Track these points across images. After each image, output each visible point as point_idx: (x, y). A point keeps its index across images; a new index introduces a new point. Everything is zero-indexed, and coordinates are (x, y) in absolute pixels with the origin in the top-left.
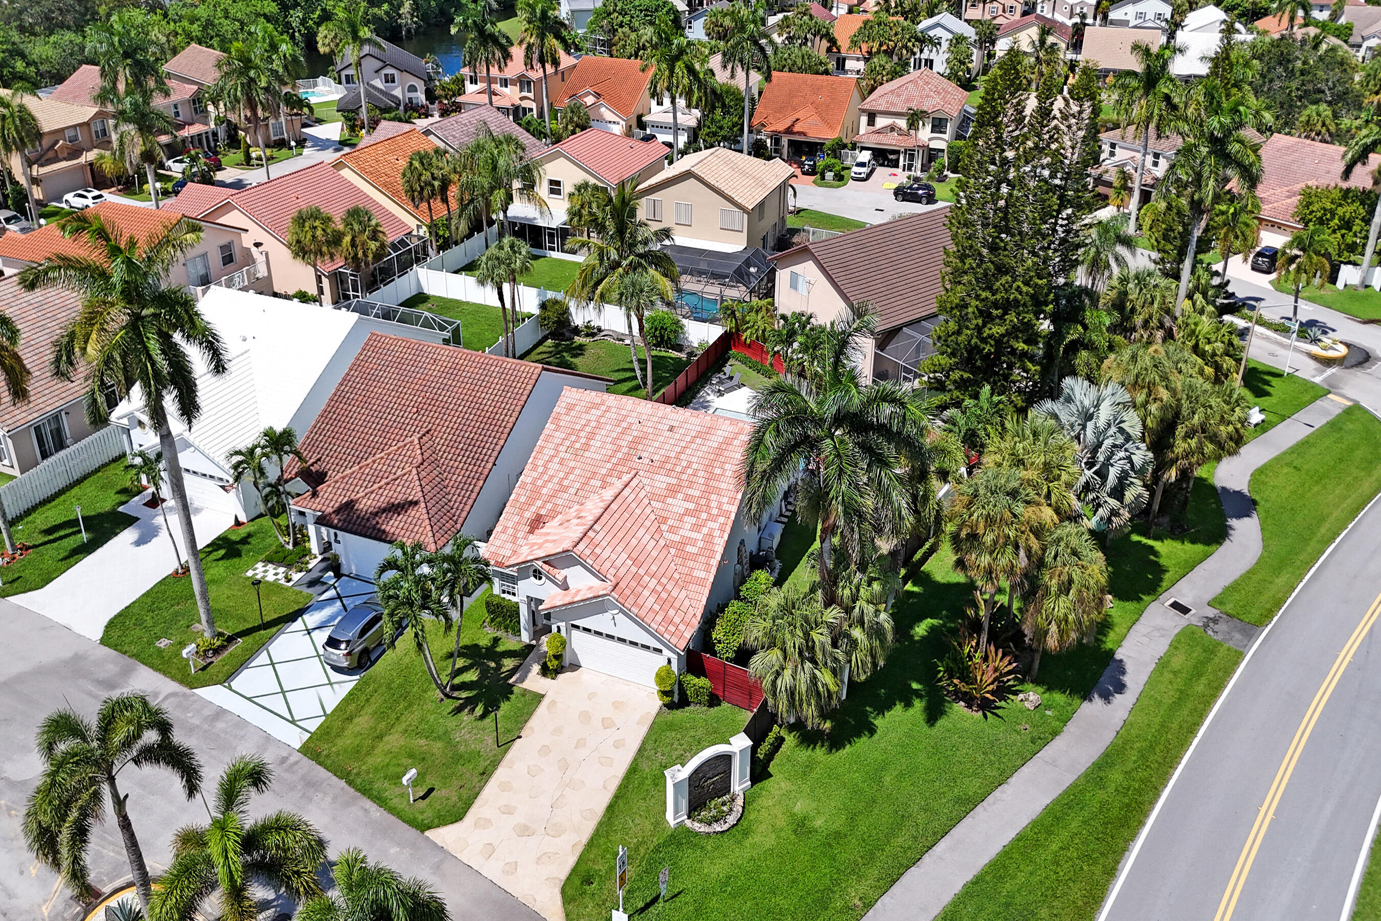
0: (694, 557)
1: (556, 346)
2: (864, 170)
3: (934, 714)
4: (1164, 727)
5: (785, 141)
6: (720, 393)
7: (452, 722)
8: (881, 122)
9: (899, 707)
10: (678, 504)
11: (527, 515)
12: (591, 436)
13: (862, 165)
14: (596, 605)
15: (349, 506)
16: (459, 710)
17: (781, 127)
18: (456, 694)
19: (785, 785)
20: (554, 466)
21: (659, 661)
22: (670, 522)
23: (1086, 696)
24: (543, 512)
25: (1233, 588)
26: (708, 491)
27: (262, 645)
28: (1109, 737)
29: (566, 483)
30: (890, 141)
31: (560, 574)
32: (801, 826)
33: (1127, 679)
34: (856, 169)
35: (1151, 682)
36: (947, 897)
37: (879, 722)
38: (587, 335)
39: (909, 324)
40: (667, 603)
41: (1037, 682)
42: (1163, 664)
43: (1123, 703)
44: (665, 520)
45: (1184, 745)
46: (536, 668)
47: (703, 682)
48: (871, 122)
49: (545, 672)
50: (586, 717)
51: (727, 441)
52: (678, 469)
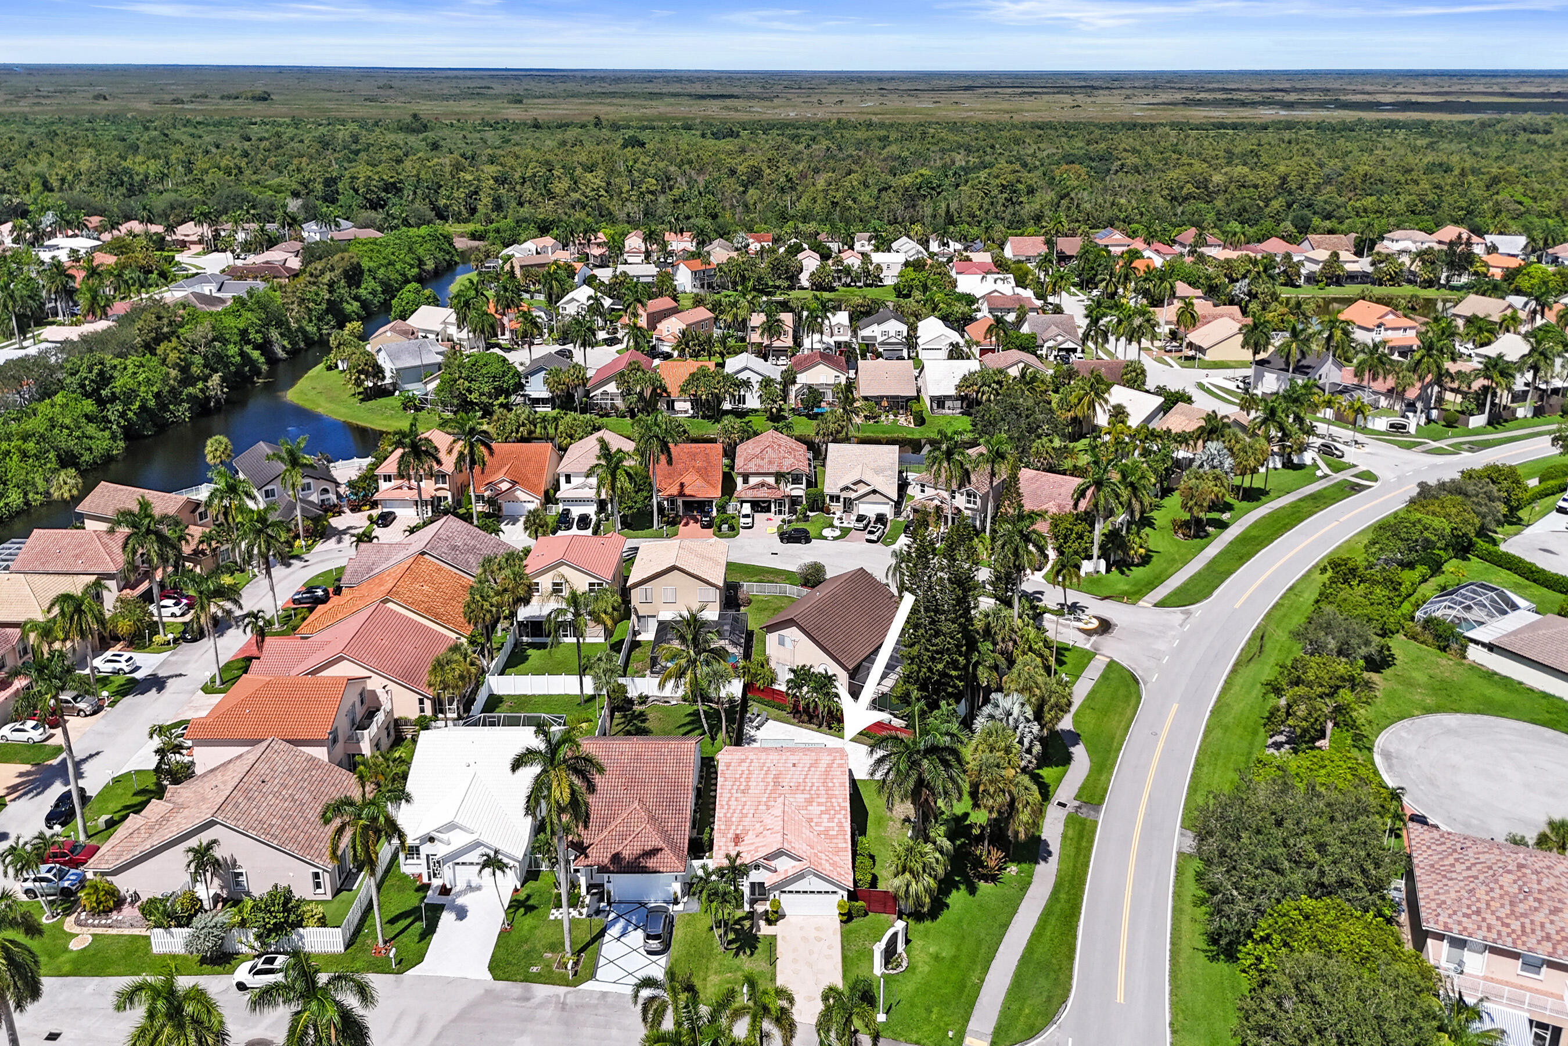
0: (835, 837)
1: (625, 716)
2: (750, 520)
3: (972, 890)
4: (1074, 866)
5: (680, 502)
6: (758, 728)
7: (737, 961)
8: (753, 481)
9: (954, 892)
10: (815, 809)
11: (729, 835)
12: (748, 779)
13: (747, 516)
14: (800, 876)
15: (616, 858)
16: (737, 954)
17: (674, 490)
18: (729, 948)
19: (921, 943)
21: (837, 898)
22: (815, 820)
23: (1037, 863)
24: (738, 832)
25: (1082, 788)
26: (830, 797)
27: (598, 953)
28: (1052, 880)
29: (745, 811)
30: (762, 494)
31: (773, 863)
32: (937, 958)
33: (1051, 848)
34: (743, 520)
35: (1062, 847)
36: (1014, 968)
37: (948, 901)
38: (640, 704)
39: (864, 660)
40: (834, 864)
41: (1012, 861)
42: (1064, 836)
43: (1053, 860)
44: (811, 820)
45: (1086, 873)
46: (762, 923)
47: (860, 903)
48: (746, 481)
49: (770, 922)
50: (805, 939)
51: (830, 766)
52: (808, 788)
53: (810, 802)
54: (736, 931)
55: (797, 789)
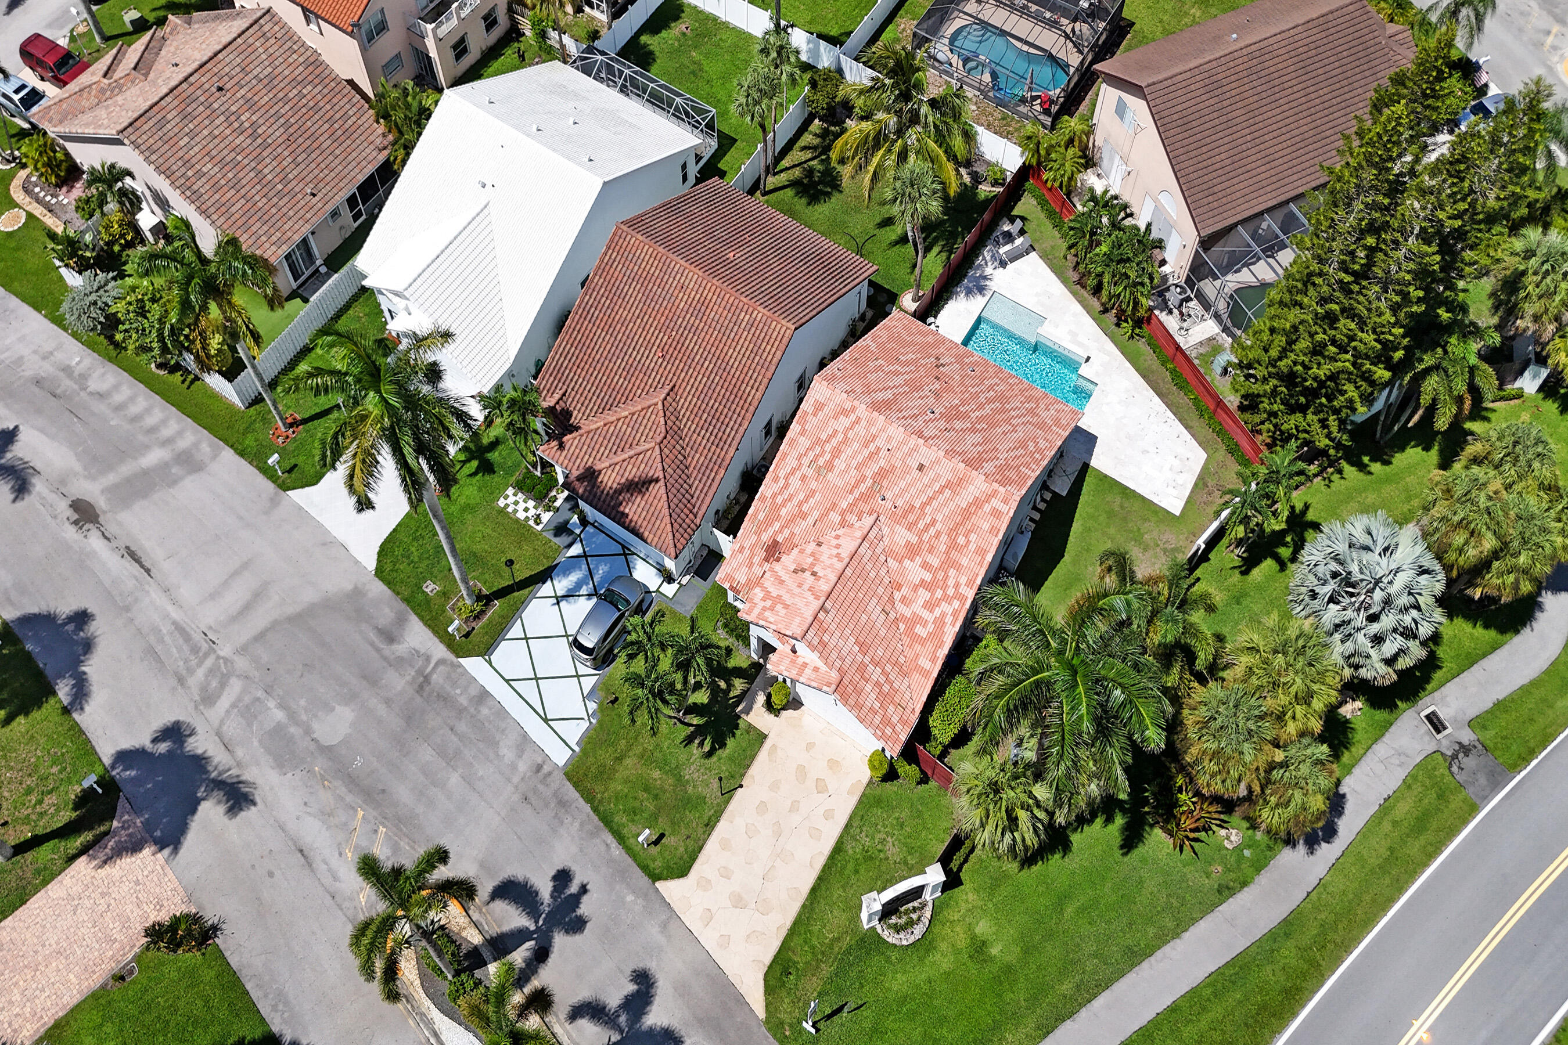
0: (923, 641)
1: (824, 134)
3: (1133, 838)
6: (1005, 262)
7: (682, 754)
9: (1101, 822)
10: (915, 571)
11: (765, 538)
12: (837, 452)
16: (689, 740)
18: (688, 719)
19: (972, 898)
22: (904, 590)
24: (780, 539)
26: (948, 563)
27: (519, 610)
29: (804, 508)
32: (980, 949)
37: (1076, 838)
44: (899, 587)
46: (761, 699)
47: (914, 769)
49: (769, 706)
50: (802, 772)
51: (978, 503)
52: (921, 525)
53: (912, 551)
54: (715, 690)
55: (905, 515)
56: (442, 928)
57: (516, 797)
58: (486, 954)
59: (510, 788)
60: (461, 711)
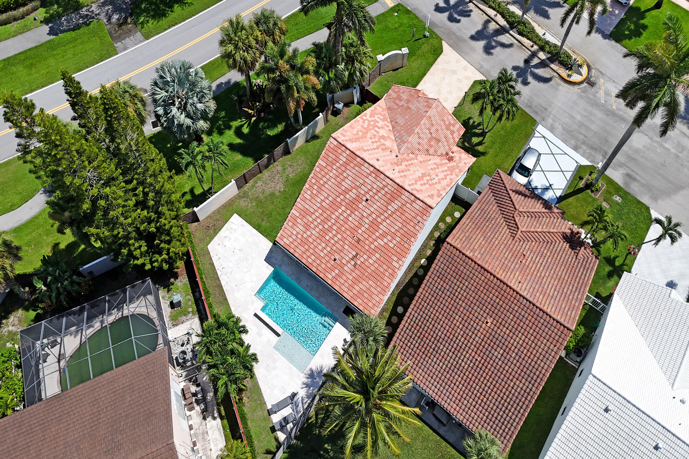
11: (454, 164)
12: (421, 178)
20: (441, 175)
23: (236, 83)
24: (447, 161)
29: (436, 166)
51: (352, 141)
52: (379, 144)
56: (567, 69)
57: (550, 110)
58: (547, 61)
59: (553, 113)
60: (584, 143)
